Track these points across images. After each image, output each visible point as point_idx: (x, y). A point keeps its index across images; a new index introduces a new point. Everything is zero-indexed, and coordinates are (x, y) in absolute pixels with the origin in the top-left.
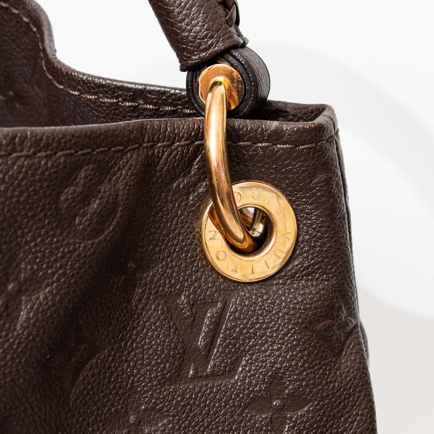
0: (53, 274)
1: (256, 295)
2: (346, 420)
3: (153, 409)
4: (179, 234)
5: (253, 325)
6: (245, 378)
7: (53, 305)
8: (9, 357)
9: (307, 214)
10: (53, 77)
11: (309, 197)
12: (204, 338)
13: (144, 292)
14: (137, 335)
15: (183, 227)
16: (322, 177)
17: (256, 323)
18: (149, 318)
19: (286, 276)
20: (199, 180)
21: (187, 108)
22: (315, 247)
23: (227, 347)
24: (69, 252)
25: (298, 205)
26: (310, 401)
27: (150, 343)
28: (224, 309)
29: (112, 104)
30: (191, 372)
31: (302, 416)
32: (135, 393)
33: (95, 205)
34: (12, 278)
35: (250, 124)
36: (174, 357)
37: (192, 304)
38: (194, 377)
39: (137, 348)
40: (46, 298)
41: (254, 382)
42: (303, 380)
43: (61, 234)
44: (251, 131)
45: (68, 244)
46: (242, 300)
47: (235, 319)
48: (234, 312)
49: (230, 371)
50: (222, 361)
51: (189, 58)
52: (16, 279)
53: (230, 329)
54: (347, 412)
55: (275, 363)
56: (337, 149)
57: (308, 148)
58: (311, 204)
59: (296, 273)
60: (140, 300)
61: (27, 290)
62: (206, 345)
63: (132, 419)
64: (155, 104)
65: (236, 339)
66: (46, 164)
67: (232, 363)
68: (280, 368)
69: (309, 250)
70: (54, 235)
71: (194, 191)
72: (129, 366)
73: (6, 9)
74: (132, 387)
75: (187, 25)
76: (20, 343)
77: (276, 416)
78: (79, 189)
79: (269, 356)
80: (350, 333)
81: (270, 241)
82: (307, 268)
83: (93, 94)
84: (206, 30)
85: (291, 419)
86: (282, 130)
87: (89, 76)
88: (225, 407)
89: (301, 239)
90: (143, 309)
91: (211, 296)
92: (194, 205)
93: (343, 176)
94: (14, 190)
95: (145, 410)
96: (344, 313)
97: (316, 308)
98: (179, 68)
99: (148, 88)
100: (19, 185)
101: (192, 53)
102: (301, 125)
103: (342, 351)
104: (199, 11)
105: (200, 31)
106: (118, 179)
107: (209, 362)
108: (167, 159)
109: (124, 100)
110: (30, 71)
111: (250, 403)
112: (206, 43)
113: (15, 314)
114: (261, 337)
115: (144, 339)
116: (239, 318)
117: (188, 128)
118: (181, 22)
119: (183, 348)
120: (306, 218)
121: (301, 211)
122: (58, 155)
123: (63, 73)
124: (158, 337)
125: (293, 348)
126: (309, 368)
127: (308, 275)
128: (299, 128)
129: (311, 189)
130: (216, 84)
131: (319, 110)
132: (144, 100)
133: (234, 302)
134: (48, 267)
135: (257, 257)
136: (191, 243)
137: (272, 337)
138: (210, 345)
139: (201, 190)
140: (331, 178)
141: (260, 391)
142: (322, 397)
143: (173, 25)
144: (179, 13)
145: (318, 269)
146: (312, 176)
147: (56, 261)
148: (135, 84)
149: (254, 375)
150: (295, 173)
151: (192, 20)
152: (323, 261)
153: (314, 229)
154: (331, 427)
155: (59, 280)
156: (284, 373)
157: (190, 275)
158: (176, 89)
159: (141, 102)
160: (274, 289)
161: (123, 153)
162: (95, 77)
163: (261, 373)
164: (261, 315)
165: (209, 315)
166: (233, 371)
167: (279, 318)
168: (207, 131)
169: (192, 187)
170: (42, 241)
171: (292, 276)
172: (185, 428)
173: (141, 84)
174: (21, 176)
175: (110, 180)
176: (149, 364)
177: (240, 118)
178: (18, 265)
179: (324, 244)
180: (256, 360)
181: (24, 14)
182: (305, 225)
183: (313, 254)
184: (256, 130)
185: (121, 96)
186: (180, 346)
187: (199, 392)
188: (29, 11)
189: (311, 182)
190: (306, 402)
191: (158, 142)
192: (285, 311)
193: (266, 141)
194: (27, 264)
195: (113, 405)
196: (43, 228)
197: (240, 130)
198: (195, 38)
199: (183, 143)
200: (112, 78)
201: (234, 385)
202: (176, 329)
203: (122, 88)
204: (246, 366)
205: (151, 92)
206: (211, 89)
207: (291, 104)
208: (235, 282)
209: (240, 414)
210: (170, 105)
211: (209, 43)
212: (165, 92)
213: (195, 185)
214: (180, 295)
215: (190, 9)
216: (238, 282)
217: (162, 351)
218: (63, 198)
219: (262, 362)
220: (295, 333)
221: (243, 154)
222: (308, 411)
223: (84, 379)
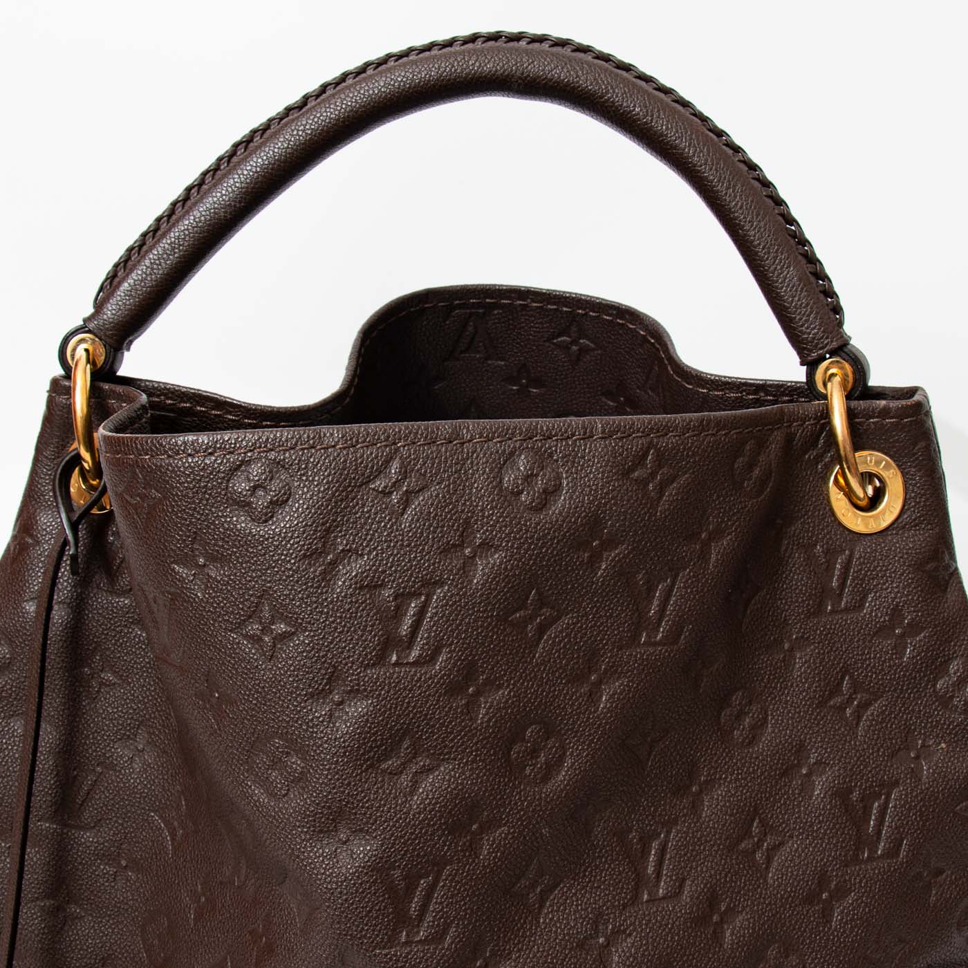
0: (732, 525)
1: (875, 543)
2: (955, 645)
3: (802, 637)
4: (812, 496)
5: (875, 568)
6: (872, 611)
7: (734, 549)
8: (706, 589)
9: (912, 475)
10: (682, 378)
11: (913, 462)
12: (837, 580)
13: (789, 543)
14: (786, 578)
15: (814, 490)
16: (922, 444)
17: (877, 567)
18: (794, 564)
19: (897, 527)
20: (825, 452)
21: (802, 397)
22: (920, 502)
23: (855, 587)
24: (742, 508)
25: (904, 469)
26: (925, 628)
27: (796, 584)
28: (851, 556)
29: (737, 398)
30: (829, 608)
31: (920, 641)
32: (788, 624)
33: (757, 472)
34: (704, 528)
35: (862, 404)
36: (815, 594)
37: (827, 552)
38: (832, 611)
39: (787, 588)
40: (728, 544)
41: (879, 615)
42: (918, 611)
43: (736, 494)
44: (864, 409)
45: (741, 502)
46: (865, 549)
47: (861, 564)
48: (860, 558)
49: (859, 606)
50: (853, 599)
51: (808, 355)
52: (706, 530)
53: (857, 572)
54: (956, 638)
55: (895, 598)
56: (932, 421)
57: (911, 421)
58: (914, 467)
59: (905, 525)
60: (786, 550)
61: (715, 538)
62: (839, 585)
63: (787, 646)
64: (774, 396)
65: (863, 580)
66: (725, 440)
67: (861, 600)
68: (900, 602)
69: (915, 505)
70: (731, 495)
71: (822, 461)
72: (782, 603)
73: (623, 324)
74: (785, 620)
75: (807, 328)
76: (713, 579)
77: (899, 641)
78: (746, 459)
79: (890, 592)
80: (952, 574)
81: (883, 501)
82: (915, 520)
83: (720, 390)
84: (823, 332)
85: (911, 644)
86: (889, 408)
87: (716, 376)
88: (858, 635)
89: (908, 497)
90: (789, 557)
91: (840, 546)
92: (822, 472)
93: (937, 443)
94: (704, 461)
95: (796, 638)
96: (947, 557)
97: (925, 552)
98: (799, 364)
99: (768, 382)
100: (708, 457)
101: (811, 351)
102: (904, 402)
103: (947, 588)
104: (815, 318)
105: (818, 333)
106: (770, 451)
107: (842, 600)
108: (800, 436)
109: (748, 394)
110: (644, 378)
111: (877, 632)
112: (822, 343)
113: (708, 556)
114: (882, 577)
115: (792, 581)
116: (864, 563)
117: (815, 411)
118: (802, 326)
119: (822, 587)
120: (911, 479)
121: (907, 473)
122: (732, 433)
123: (692, 375)
124: (802, 579)
125: (909, 585)
126: (922, 601)
127: (915, 526)
128: (902, 405)
129: (914, 454)
130: (833, 375)
131: (913, 391)
132: (765, 392)
133: (859, 550)
134: (729, 520)
135: (874, 513)
136: (822, 504)
137: (891, 577)
138: (842, 585)
139: (827, 460)
140: (929, 445)
141: (885, 621)
142: (935, 625)
143: (795, 329)
144: (800, 319)
145: (924, 520)
146: (915, 444)
147: (734, 514)
148: (757, 380)
149: (879, 609)
150: (902, 442)
151: (811, 324)
152: (927, 514)
153: (918, 487)
154: (944, 650)
155: (736, 529)
156: (903, 606)
157: (823, 529)
158: (791, 382)
159: (762, 394)
160: (890, 538)
161: (772, 430)
162: (722, 376)
163: (884, 607)
164: (881, 559)
165: (839, 561)
166: (862, 606)
167: (895, 561)
168: (832, 412)
169: (820, 457)
170: (724, 499)
171: (903, 527)
172: (828, 652)
173: (762, 380)
174: (709, 449)
175: (765, 452)
176: (797, 601)
177: (855, 399)
178: (708, 518)
179: (927, 500)
180: (880, 596)
181: (640, 328)
182: (910, 484)
183: (918, 508)
184: (868, 409)
185: (745, 391)
186: (819, 586)
187: (837, 623)
188: (647, 325)
189: (914, 448)
190: (923, 629)
191: (794, 422)
192: (899, 555)
193: (877, 417)
194: (714, 518)
195: (772, 634)
196: (724, 489)
197: (855, 409)
198: (814, 338)
199: (812, 422)
200: (736, 376)
201: (863, 618)
202: (815, 573)
203: (746, 384)
204: (872, 601)
205: (771, 386)
206: (829, 379)
207: (889, 388)
208: (857, 533)
209: (870, 641)
210: (787, 395)
211: (826, 342)
212: (782, 385)
213: (822, 456)
214: (816, 545)
215: (809, 316)
216: (861, 534)
217: (806, 590)
218: (736, 466)
219: (885, 597)
220: (909, 573)
221: (859, 429)
222: (925, 637)
223: (751, 612)
